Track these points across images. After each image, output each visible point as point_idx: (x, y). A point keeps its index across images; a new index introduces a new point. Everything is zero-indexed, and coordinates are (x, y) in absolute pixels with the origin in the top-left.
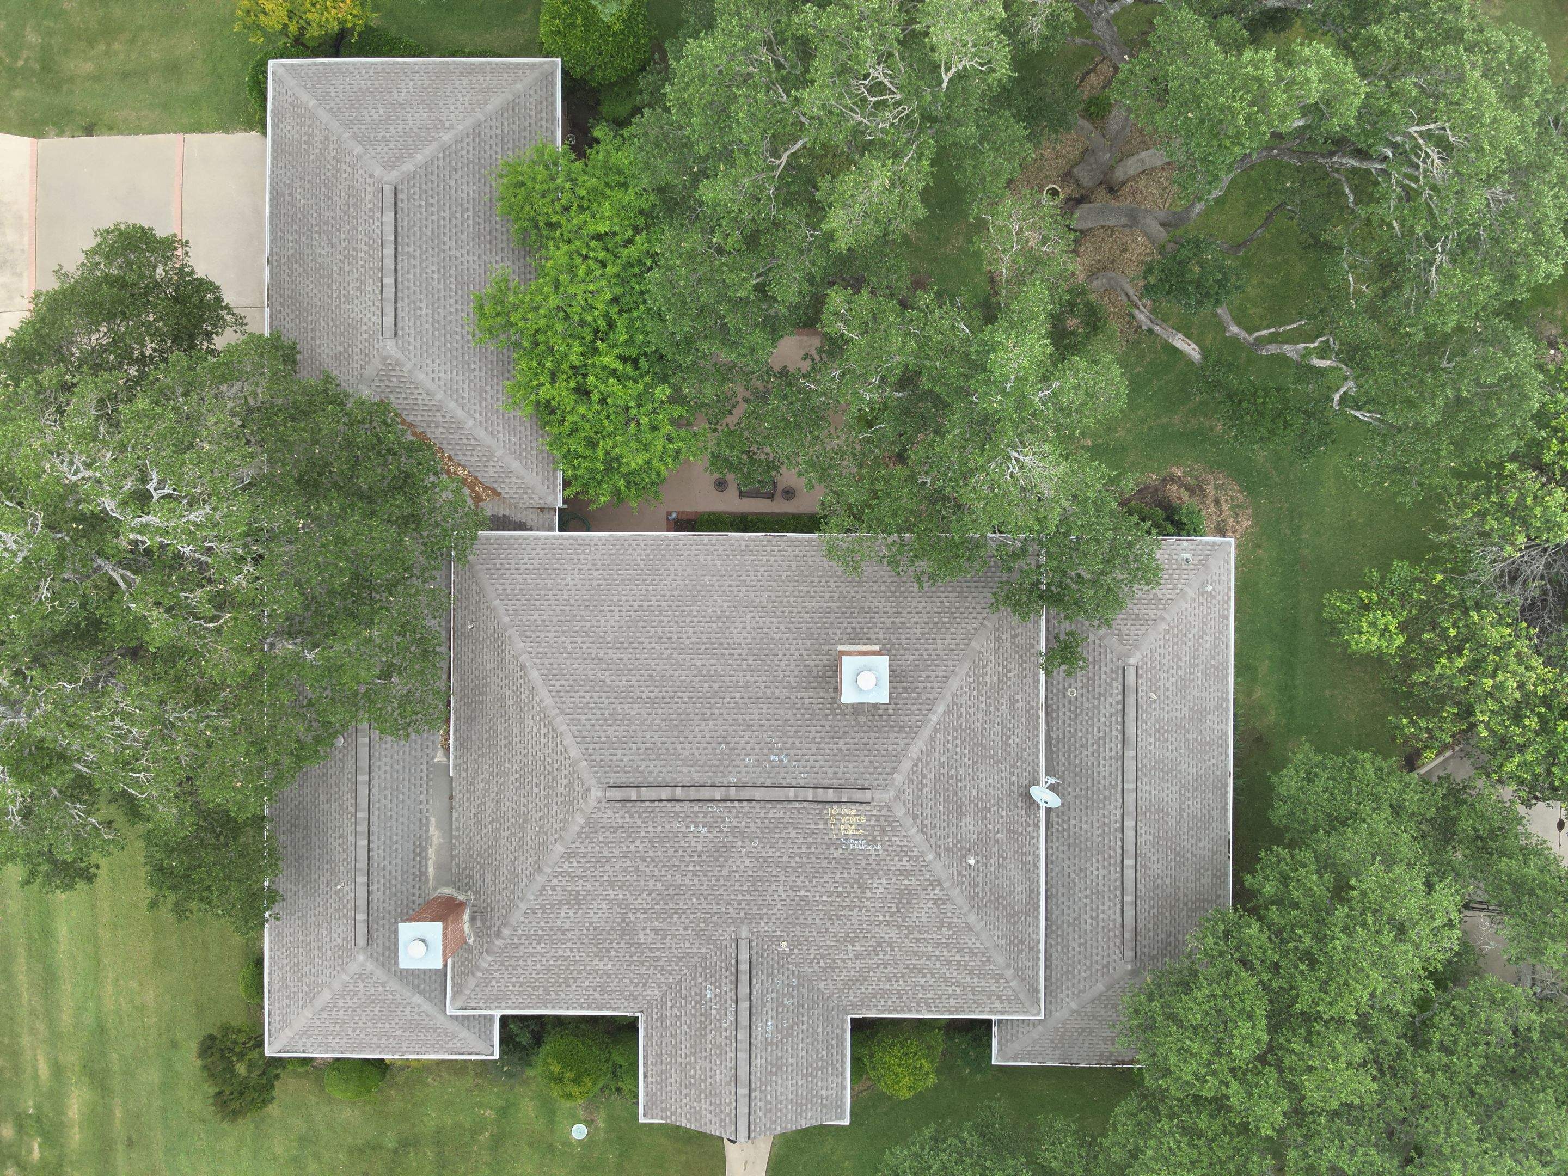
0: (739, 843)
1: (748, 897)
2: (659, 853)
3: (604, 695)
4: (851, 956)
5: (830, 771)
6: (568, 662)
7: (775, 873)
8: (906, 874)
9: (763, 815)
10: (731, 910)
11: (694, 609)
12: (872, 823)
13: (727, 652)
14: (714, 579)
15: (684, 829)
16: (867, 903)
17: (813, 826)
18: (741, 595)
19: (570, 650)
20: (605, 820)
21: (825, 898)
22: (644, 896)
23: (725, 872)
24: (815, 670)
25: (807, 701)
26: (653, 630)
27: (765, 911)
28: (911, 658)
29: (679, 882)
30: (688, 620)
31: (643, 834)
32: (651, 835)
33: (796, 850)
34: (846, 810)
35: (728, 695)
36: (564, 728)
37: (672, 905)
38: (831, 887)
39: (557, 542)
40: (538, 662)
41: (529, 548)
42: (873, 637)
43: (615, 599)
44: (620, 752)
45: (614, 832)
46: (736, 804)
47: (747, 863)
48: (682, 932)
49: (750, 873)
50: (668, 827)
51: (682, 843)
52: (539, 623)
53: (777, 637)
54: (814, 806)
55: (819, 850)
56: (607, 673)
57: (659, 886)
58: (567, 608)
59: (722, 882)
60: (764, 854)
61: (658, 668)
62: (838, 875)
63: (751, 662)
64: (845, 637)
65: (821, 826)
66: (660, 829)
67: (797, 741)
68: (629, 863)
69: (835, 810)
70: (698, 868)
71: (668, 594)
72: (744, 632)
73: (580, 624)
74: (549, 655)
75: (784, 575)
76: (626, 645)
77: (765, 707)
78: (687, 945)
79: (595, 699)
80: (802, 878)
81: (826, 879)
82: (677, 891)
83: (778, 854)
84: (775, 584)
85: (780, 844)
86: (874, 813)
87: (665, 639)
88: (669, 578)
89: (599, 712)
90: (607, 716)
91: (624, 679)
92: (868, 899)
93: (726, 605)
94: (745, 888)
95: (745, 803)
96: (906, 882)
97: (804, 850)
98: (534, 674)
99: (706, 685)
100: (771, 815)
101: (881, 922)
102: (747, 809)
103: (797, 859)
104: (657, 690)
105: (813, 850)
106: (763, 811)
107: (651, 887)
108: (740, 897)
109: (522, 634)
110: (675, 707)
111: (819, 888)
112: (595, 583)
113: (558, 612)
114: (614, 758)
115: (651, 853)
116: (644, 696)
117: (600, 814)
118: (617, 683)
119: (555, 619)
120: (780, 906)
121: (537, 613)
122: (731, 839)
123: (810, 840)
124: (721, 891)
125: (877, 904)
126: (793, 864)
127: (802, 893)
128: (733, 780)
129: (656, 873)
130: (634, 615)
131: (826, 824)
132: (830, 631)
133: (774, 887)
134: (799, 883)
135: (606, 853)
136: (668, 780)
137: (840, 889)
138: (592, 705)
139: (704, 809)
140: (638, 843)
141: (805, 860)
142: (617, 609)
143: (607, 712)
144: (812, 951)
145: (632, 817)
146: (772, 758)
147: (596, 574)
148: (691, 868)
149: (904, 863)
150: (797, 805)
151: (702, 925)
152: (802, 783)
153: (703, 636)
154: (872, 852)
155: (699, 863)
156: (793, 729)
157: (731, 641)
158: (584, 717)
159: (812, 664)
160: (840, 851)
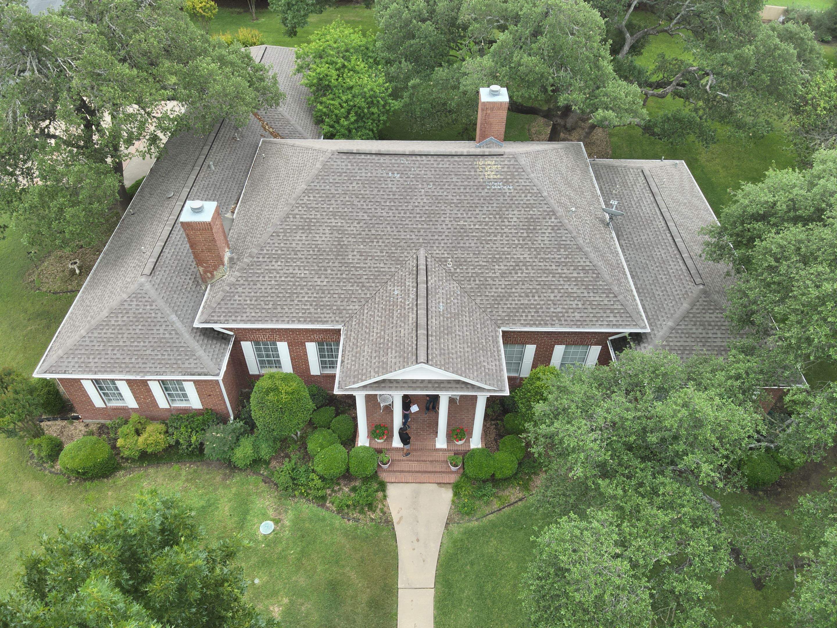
0: (420, 186)
1: (425, 226)
2: (368, 192)
4: (498, 274)
7: (443, 208)
8: (531, 206)
9: (435, 166)
10: (413, 237)
12: (505, 170)
15: (385, 175)
16: (506, 230)
17: (467, 173)
20: (335, 167)
21: (477, 227)
22: (355, 224)
23: (410, 207)
27: (436, 237)
29: (379, 214)
31: (358, 178)
32: (364, 178)
33: (457, 190)
34: (489, 161)
37: (373, 232)
38: (481, 217)
45: (340, 176)
46: (419, 158)
47: (425, 201)
48: (379, 254)
49: (427, 208)
50: (374, 174)
51: (383, 186)
54: (468, 159)
55: (472, 190)
57: (366, 217)
59: (408, 215)
60: (436, 193)
62: (485, 208)
65: (473, 173)
66: (369, 174)
68: (347, 199)
69: (481, 162)
70: (392, 204)
78: (382, 265)
80: (461, 211)
81: (477, 212)
82: (378, 221)
83: (445, 193)
85: (446, 186)
86: (506, 163)
92: (506, 226)
94: (423, 219)
95: (424, 158)
96: (531, 212)
97: (462, 190)
100: (440, 166)
101: (517, 245)
102: (425, 162)
103: (458, 197)
105: (468, 190)
106: (435, 163)
107: (360, 217)
108: (420, 226)
111: (473, 219)
115: (362, 192)
117: (332, 163)
120: (446, 234)
122: (415, 183)
123: (466, 183)
124: (407, 222)
125: (513, 231)
126: (455, 201)
127: (462, 223)
129: (365, 207)
131: (476, 171)
133: (442, 219)
134: (459, 215)
135: (333, 191)
137: (487, 219)
139: (398, 161)
140: (354, 184)
141: (463, 197)
144: (469, 270)
145: (352, 165)
148: (388, 204)
149: (529, 198)
150: (456, 158)
151: (393, 248)
154: (507, 191)
155: (393, 200)
160: (486, 190)
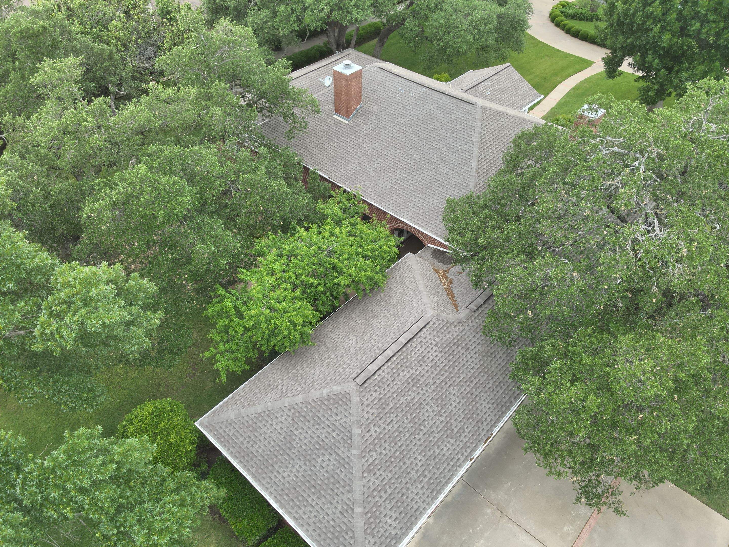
3: (450, 143)
5: (387, 79)
6: (456, 164)
11: (388, 164)
13: (389, 140)
14: (370, 173)
18: (365, 161)
19: (452, 169)
24: (363, 118)
25: (375, 107)
26: (411, 163)
28: (327, 107)
30: (394, 160)
35: (402, 122)
36: (476, 135)
39: (423, 225)
40: (469, 169)
41: (438, 228)
42: (332, 121)
43: (417, 184)
44: (460, 117)
52: (457, 188)
53: (366, 137)
56: (443, 152)
58: (440, 189)
61: (421, 145)
63: (384, 131)
64: (342, 126)
67: (390, 94)
71: (393, 176)
72: (376, 145)
73: (439, 179)
74: (463, 170)
75: (343, 162)
76: (427, 161)
77: (392, 112)
79: (455, 142)
84: (349, 159)
87: (410, 156)
88: (388, 182)
89: (458, 137)
90: (455, 133)
91: (438, 146)
93: (374, 160)
98: (474, 164)
99: (407, 130)
104: (428, 136)
109: (468, 186)
110: (425, 126)
112: (420, 196)
113: (445, 189)
114: (463, 115)
116: (434, 136)
118: (442, 146)
119: (449, 187)
121: (455, 193)
128: (424, 89)
130: (414, 173)
132: (345, 130)
136: (448, 98)
138: (459, 140)
142: (419, 179)
143: (454, 135)
146: (404, 92)
147: (417, 200)
152: (400, 79)
153: (393, 151)
156: (388, 99)
157: (384, 143)
158: (465, 137)
159: (362, 121)
